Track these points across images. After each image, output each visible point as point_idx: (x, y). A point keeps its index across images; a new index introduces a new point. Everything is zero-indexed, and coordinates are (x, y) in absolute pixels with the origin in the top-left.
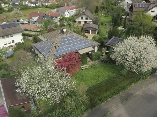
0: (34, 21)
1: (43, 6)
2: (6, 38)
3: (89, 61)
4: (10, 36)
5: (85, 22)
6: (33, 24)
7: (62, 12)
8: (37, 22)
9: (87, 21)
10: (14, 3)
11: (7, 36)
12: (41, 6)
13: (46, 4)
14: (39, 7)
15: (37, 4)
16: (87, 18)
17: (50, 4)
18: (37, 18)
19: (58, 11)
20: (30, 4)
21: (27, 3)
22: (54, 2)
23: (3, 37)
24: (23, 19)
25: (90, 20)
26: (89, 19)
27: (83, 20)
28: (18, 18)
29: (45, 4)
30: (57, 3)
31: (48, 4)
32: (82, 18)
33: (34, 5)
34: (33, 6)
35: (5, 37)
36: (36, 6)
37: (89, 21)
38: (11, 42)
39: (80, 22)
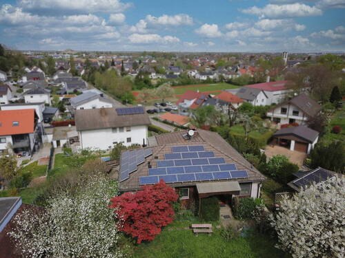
0: (185, 106)
1: (222, 79)
2: (118, 132)
3: (227, 217)
4: (125, 129)
5: (292, 121)
6: (183, 113)
7: (251, 93)
8: (190, 110)
9: (295, 120)
10: (172, 73)
11: (121, 128)
12: (218, 79)
13: (230, 77)
14: (214, 81)
15: (211, 77)
16: (295, 113)
17: (238, 76)
18: (193, 101)
19: (242, 91)
20: (198, 76)
21: (193, 74)
22: (247, 73)
23: (114, 129)
24: (172, 103)
25: (303, 116)
26: (300, 113)
27: (285, 116)
28: (165, 100)
29: (227, 76)
30: (252, 76)
31: (234, 76)
32: (284, 111)
33: (204, 78)
34: (202, 80)
35: (118, 129)
36: (209, 79)
37: (301, 118)
38: (126, 141)
39: (277, 120)
